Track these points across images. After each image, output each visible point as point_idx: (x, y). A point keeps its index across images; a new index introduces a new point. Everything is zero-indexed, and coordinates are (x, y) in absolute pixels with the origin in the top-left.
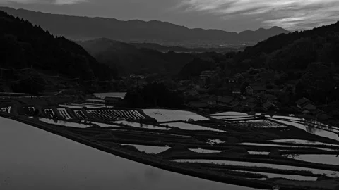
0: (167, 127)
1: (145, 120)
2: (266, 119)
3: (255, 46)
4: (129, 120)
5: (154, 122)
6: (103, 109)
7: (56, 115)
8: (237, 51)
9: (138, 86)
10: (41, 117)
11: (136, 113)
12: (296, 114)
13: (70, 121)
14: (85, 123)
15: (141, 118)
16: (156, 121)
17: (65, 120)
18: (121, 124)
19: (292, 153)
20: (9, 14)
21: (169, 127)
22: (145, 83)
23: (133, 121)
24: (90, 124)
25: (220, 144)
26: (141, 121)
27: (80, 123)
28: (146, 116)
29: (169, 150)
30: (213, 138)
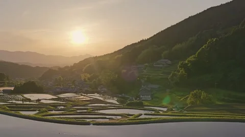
2: (84, 96)
3: (78, 63)
5: (29, 100)
6: (2, 95)
8: (70, 66)
9: (20, 84)
11: (20, 97)
12: (98, 93)
16: (31, 100)
19: (97, 110)
22: (24, 82)
23: (18, 100)
26: (23, 100)
29: (38, 113)
30: (60, 106)
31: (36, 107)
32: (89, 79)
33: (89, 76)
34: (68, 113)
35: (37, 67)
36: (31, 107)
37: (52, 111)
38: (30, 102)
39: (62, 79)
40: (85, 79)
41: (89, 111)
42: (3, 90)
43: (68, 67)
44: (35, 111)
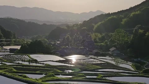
0: (43, 64)
2: (94, 59)
3: (88, 20)
4: (22, 61)
6: (9, 55)
9: (27, 43)
11: (26, 57)
12: (110, 56)
15: (29, 60)
16: (37, 61)
18: (18, 63)
19: (109, 76)
21: (44, 64)
22: (31, 41)
23: (24, 61)
24: (2, 63)
25: (71, 73)
26: (29, 61)
29: (45, 77)
31: (43, 70)
32: (99, 39)
33: (100, 36)
34: (75, 79)
35: (44, 25)
36: (38, 70)
37: (59, 75)
38: (36, 63)
39: (70, 38)
40: (95, 39)
41: (99, 77)
42: (10, 49)
43: (78, 25)
44: (42, 74)
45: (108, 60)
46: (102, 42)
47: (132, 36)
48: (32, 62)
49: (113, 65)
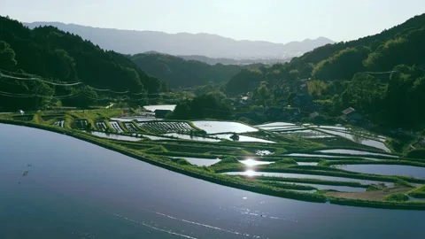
0: (217, 138)
1: (195, 132)
2: (313, 129)
3: (301, 57)
4: (179, 133)
5: (203, 134)
6: (154, 121)
7: (108, 128)
8: (283, 63)
9: (187, 99)
10: (94, 131)
11: (186, 125)
12: (343, 124)
13: (121, 134)
14: (136, 136)
15: (191, 131)
16: (206, 133)
17: (117, 134)
18: (172, 137)
19: (341, 164)
20: (60, 29)
22: (193, 95)
23: (183, 134)
24: (141, 137)
25: (268, 156)
26: (191, 134)
27: (131, 136)
28: (195, 128)
29: (219, 163)
30: (262, 149)
31: (216, 150)
32: (324, 93)
33: (323, 85)
34: (277, 167)
35: (219, 65)
36: (207, 150)
38: (204, 137)
39: (267, 91)
40: (314, 93)
41: (322, 165)
42: (156, 111)
43: (281, 65)
44: (215, 158)
45: (340, 131)
46: (328, 98)
47: (387, 85)
48: (196, 136)
49: (348, 140)
